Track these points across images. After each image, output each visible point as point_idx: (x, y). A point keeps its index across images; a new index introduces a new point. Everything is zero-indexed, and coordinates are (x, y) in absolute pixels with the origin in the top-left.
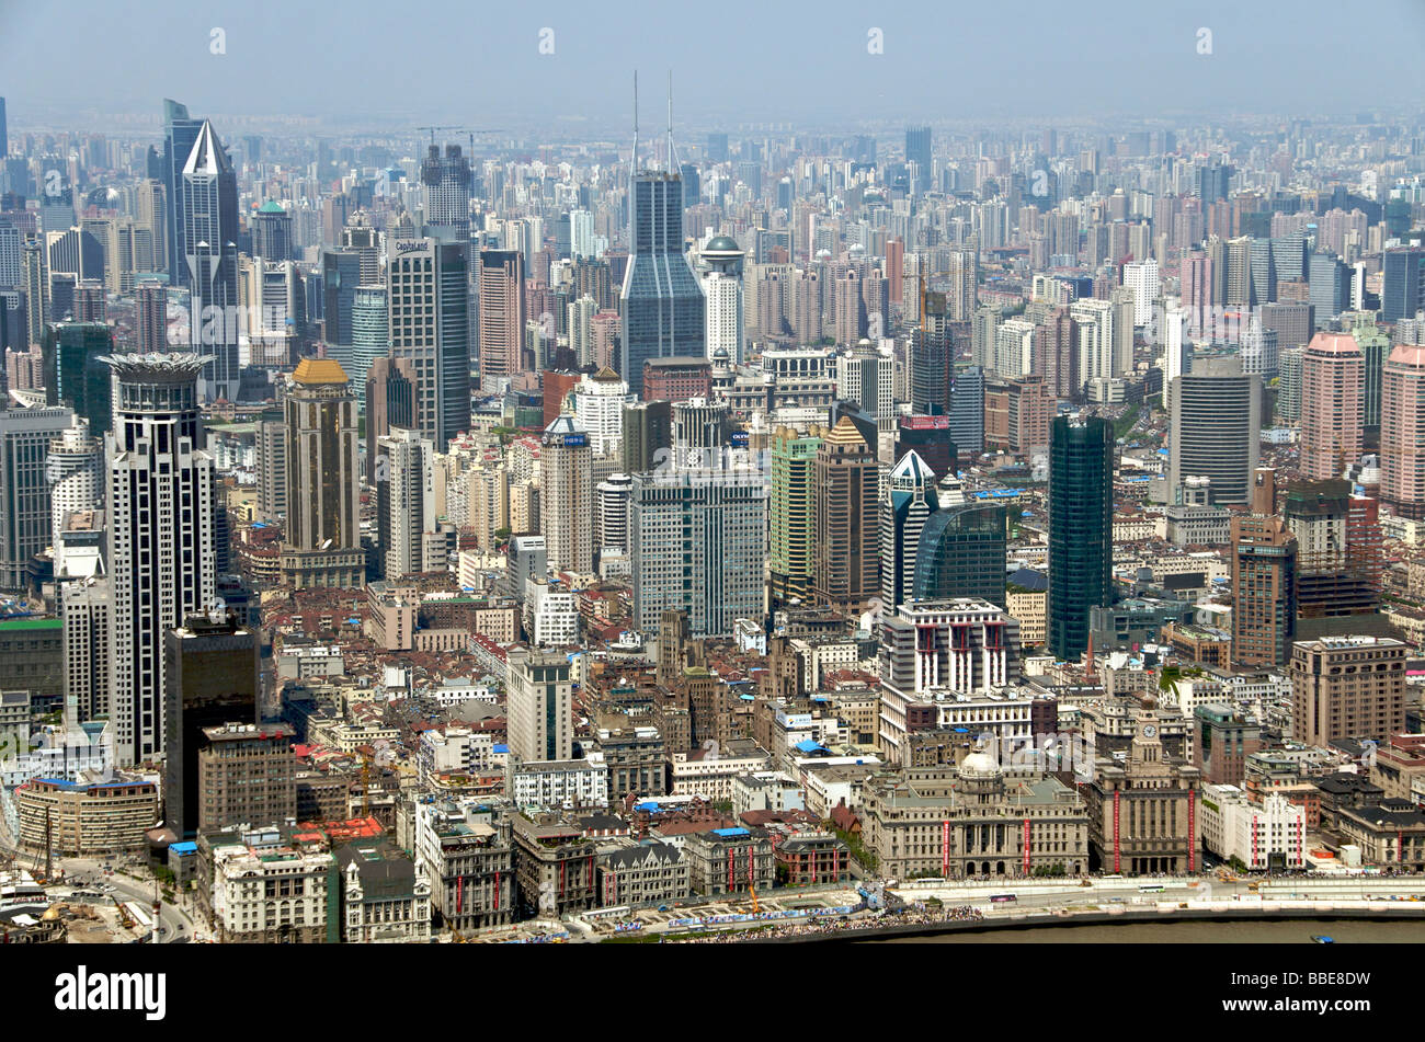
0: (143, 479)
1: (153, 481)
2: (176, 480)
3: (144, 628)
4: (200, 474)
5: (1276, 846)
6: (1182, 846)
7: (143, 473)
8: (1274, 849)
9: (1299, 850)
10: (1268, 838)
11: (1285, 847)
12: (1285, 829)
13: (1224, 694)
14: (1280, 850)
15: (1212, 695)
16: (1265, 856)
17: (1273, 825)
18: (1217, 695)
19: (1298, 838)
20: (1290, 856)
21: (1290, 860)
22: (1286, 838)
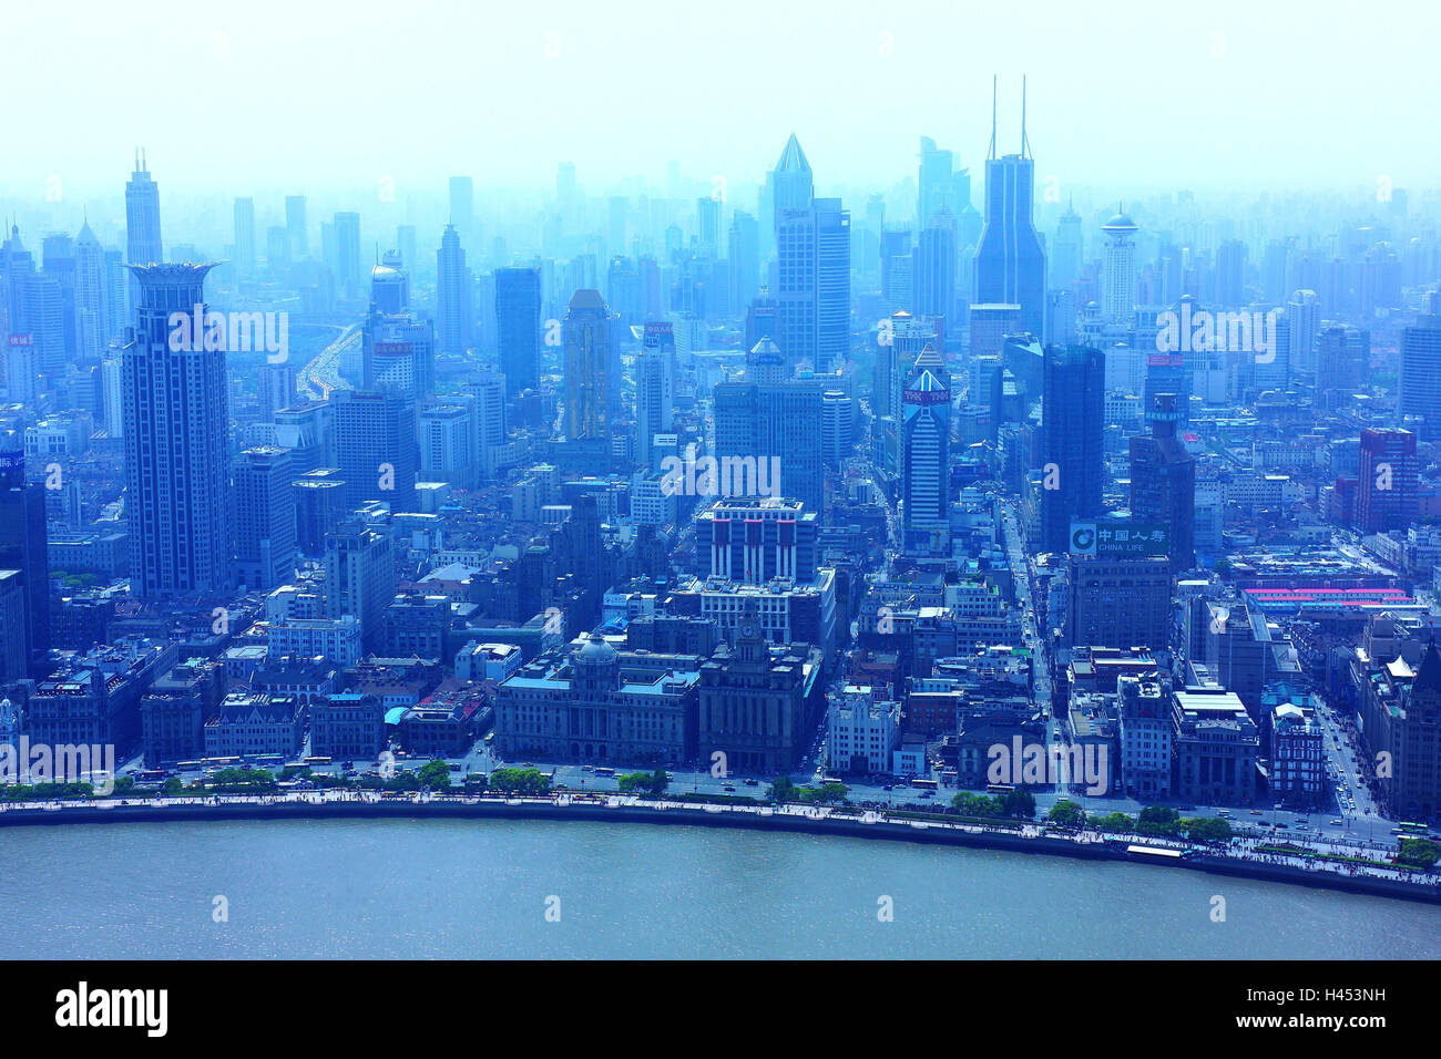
0: (143, 364)
1: (150, 366)
2: (167, 365)
3: (146, 486)
4: (187, 361)
5: (859, 750)
6: (770, 743)
7: (142, 358)
8: (856, 753)
9: (880, 755)
10: (851, 741)
11: (867, 752)
12: (868, 735)
13: (989, 600)
14: (862, 753)
15: (978, 600)
16: (848, 758)
17: (856, 730)
18: (983, 600)
19: (880, 743)
20: (872, 760)
21: (872, 764)
22: (867, 742)
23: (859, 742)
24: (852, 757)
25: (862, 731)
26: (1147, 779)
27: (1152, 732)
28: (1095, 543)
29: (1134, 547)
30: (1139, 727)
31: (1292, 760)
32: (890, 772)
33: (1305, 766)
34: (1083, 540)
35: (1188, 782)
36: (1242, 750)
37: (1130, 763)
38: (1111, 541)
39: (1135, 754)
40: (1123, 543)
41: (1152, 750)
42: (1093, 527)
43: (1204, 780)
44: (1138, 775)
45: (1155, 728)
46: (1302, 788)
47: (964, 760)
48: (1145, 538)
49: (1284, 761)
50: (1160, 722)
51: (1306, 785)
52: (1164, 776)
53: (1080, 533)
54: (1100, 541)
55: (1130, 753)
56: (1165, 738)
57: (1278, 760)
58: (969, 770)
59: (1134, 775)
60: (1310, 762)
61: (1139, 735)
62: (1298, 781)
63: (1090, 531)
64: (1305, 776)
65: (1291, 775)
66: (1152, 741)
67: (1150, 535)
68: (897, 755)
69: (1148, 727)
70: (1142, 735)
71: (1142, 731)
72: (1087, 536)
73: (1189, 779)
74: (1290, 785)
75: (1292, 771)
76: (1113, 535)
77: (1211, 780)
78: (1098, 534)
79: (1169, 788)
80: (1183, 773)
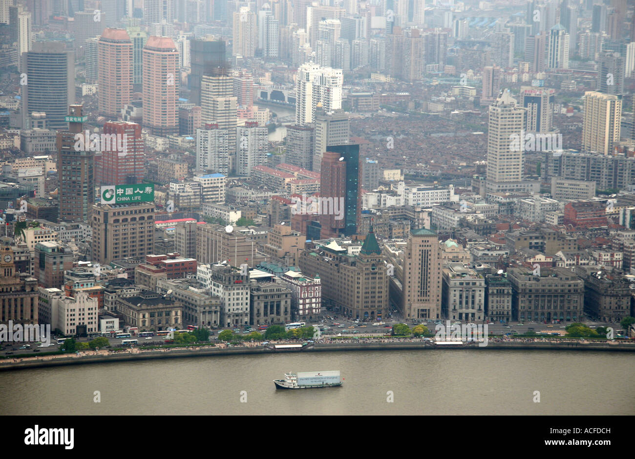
5: (81, 321)
8: (80, 323)
9: (94, 323)
10: (77, 317)
11: (86, 322)
12: (87, 312)
13: (53, 236)
14: (83, 323)
15: (46, 237)
16: (74, 327)
17: (80, 310)
18: (49, 237)
19: (94, 316)
20: (89, 326)
21: (89, 329)
22: (86, 316)
23: (82, 317)
24: (77, 326)
25: (83, 309)
26: (237, 318)
27: (240, 291)
28: (114, 197)
29: (136, 198)
30: (234, 289)
31: (308, 298)
32: (100, 332)
33: (314, 300)
34: (108, 196)
35: (258, 317)
36: (284, 296)
37: (229, 310)
38: (123, 195)
39: (232, 305)
40: (130, 196)
41: (240, 302)
42: (113, 187)
43: (266, 314)
44: (233, 316)
45: (242, 289)
46: (312, 313)
47: (141, 320)
48: (141, 192)
49: (304, 299)
50: (245, 286)
51: (314, 311)
52: (246, 315)
53: (107, 191)
54: (117, 196)
55: (229, 304)
56: (247, 294)
57: (301, 299)
58: (144, 325)
59: (231, 316)
60: (316, 298)
61: (234, 293)
62: (311, 309)
63: (112, 190)
64: (314, 305)
65: (307, 306)
66: (240, 296)
67: (144, 190)
68: (103, 322)
69: (238, 289)
70: (235, 294)
71: (235, 292)
72: (110, 193)
73: (259, 314)
74: (307, 311)
75: (308, 304)
76: (125, 191)
77: (269, 313)
78: (116, 191)
79: (249, 322)
80: (255, 311)
